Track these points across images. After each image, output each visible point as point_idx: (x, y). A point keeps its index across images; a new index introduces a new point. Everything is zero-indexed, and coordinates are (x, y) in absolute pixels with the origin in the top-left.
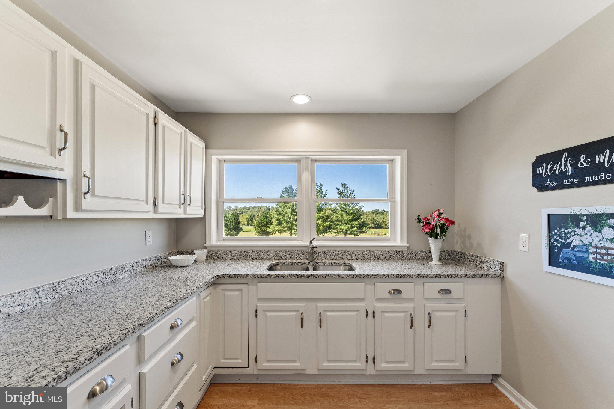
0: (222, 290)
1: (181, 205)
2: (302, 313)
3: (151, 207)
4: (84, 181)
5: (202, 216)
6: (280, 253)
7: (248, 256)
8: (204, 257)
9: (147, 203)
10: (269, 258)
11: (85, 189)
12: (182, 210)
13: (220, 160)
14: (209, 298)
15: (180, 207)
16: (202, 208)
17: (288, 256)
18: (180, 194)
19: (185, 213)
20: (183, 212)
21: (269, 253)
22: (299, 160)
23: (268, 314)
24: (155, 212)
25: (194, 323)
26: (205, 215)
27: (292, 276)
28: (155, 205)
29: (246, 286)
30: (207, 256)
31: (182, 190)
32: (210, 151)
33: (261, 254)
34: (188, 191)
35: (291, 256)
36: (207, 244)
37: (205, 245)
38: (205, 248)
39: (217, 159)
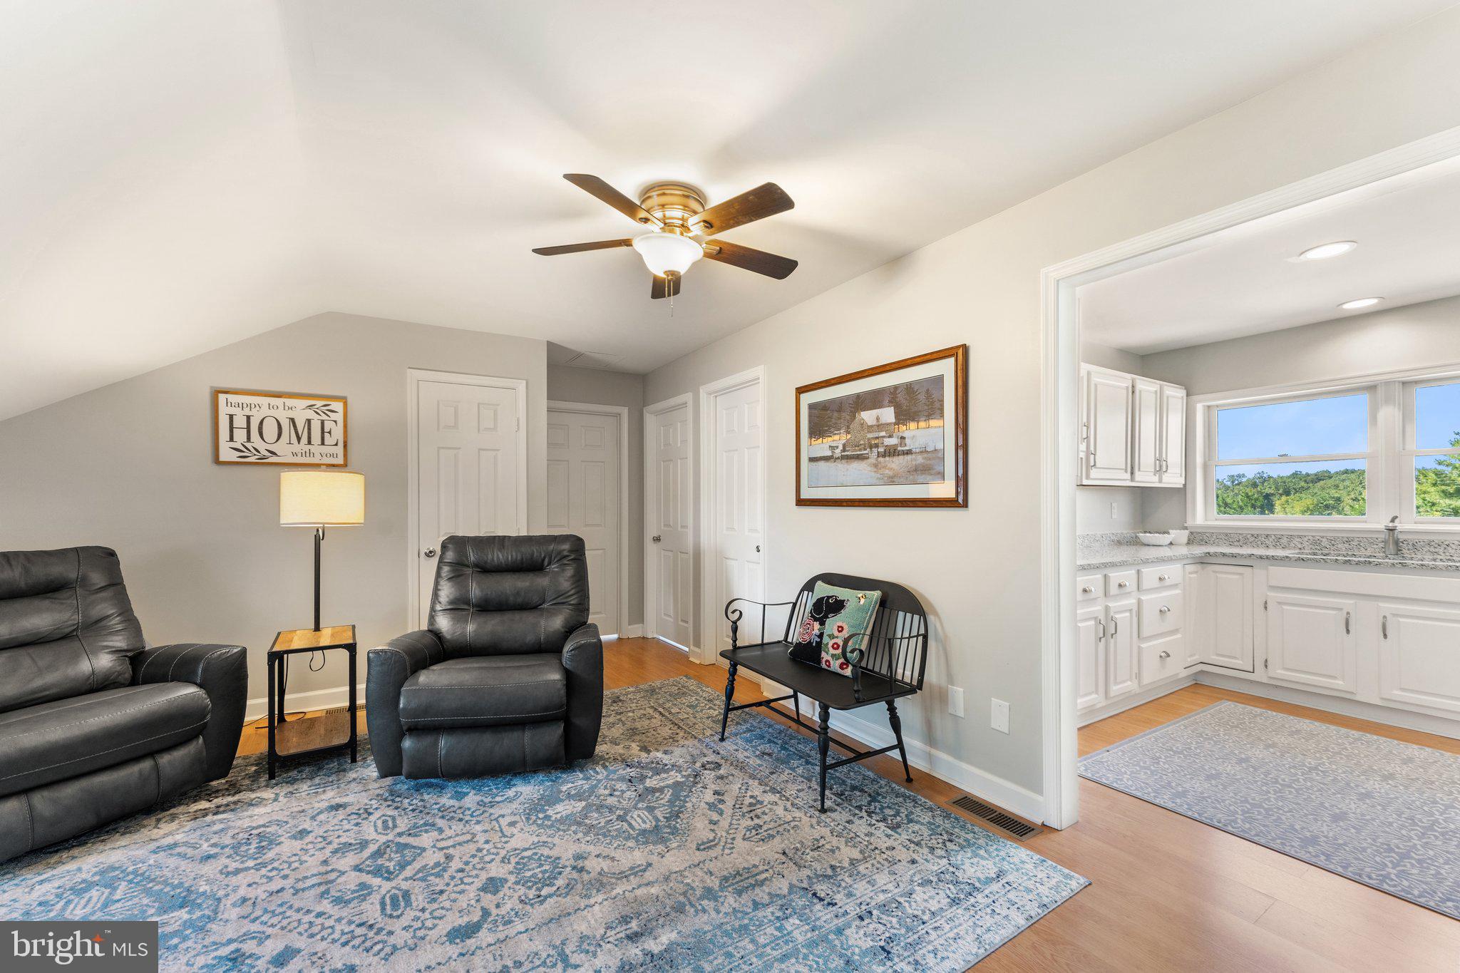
0: (1214, 572)
1: (1156, 472)
2: (1348, 613)
3: (1128, 476)
4: (1092, 456)
5: (1182, 486)
6: (1324, 540)
7: (1259, 543)
8: (1185, 540)
9: (1126, 472)
10: (1300, 546)
11: (1092, 464)
12: (1156, 478)
13: (1209, 407)
14: (1195, 575)
15: (1155, 475)
16: (1181, 476)
17: (1339, 546)
18: (1156, 459)
19: (1160, 481)
20: (1157, 481)
21: (1299, 540)
22: (1372, 388)
23: (1285, 607)
24: (1132, 479)
25: (1178, 591)
26: (1185, 485)
27: (1329, 561)
28: (1132, 473)
29: (1250, 569)
30: (1189, 540)
31: (1157, 455)
32: (1195, 398)
33: (1284, 541)
34: (1164, 456)
35: (1347, 545)
36: (1189, 523)
37: (1186, 525)
38: (1186, 528)
39: (1204, 406)
